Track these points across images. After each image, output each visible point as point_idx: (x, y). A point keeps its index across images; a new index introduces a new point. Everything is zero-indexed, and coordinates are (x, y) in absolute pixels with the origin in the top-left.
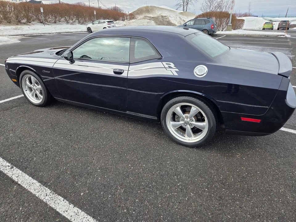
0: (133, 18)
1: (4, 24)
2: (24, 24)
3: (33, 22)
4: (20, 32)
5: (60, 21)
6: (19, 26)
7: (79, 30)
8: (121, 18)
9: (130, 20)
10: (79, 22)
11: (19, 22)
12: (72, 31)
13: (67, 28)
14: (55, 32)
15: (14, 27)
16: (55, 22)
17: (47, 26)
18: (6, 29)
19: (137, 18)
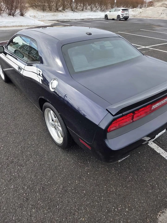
0: (151, 6)
1: (47, 12)
2: (60, 11)
3: (66, 10)
4: (56, 18)
5: (86, 9)
6: (56, 13)
7: (99, 17)
8: (139, 6)
9: (148, 7)
10: (101, 9)
11: (57, 10)
12: (93, 18)
13: (90, 15)
14: (80, 18)
15: (52, 14)
16: (83, 10)
17: (75, 13)
18: (48, 16)
19: (155, 5)
